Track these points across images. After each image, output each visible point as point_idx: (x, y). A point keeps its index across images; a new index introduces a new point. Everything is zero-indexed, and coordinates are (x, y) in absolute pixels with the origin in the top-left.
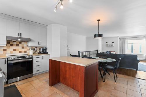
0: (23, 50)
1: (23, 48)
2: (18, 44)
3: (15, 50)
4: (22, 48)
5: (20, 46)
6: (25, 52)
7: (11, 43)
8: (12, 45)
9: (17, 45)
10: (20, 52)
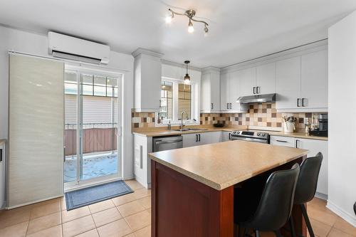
0: (274, 121)
1: (274, 115)
2: (266, 107)
3: (260, 120)
4: (272, 117)
5: (269, 111)
6: (278, 126)
7: (255, 108)
8: (256, 111)
9: (264, 111)
10: (269, 124)
